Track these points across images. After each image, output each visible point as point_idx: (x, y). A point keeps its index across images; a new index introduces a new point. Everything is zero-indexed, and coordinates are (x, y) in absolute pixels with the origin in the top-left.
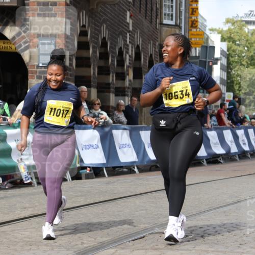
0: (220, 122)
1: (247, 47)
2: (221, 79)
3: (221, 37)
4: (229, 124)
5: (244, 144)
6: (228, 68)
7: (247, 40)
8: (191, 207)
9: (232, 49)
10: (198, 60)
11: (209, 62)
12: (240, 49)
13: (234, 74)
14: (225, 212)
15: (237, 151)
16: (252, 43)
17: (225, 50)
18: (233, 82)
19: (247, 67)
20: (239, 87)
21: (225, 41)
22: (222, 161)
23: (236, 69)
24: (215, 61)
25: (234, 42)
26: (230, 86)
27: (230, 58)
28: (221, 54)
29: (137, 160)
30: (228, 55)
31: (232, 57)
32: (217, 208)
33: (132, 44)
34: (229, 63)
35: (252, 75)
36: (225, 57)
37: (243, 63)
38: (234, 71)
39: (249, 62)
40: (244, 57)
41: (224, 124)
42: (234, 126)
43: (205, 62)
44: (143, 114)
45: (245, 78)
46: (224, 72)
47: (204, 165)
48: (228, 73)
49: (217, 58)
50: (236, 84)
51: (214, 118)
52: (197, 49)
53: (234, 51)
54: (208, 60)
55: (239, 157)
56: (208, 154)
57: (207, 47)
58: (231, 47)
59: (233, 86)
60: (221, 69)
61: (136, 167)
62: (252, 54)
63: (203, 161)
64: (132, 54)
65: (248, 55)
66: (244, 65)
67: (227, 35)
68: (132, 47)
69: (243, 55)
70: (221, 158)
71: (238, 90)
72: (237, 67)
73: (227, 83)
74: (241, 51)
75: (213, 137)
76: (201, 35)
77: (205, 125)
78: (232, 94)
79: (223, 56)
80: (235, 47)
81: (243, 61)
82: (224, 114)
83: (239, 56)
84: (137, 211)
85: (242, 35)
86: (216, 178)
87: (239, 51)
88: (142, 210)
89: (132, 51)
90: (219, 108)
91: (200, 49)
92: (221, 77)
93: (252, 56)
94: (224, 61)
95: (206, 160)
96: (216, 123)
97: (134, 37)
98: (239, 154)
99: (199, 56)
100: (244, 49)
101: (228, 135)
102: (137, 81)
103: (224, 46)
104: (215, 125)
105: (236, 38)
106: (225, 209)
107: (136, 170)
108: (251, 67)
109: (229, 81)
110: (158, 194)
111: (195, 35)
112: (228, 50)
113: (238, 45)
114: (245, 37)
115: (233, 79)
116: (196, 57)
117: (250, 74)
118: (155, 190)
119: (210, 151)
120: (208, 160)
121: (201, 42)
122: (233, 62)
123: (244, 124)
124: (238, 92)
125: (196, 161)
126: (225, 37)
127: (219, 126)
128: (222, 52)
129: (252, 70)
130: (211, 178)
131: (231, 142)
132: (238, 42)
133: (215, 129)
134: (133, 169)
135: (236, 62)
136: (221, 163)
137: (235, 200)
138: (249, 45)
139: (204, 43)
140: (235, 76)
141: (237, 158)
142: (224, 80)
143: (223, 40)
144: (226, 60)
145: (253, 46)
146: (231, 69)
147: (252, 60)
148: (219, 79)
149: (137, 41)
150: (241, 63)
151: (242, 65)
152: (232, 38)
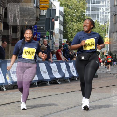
0: (59, 57)
1: (76, 10)
2: (60, 30)
3: (60, 3)
4: (64, 59)
5: (74, 72)
6: (64, 23)
7: (76, 6)
8: (38, 112)
9: (67, 11)
10: (45, 18)
11: (52, 19)
12: (72, 11)
13: (68, 27)
14: (60, 115)
15: (69, 76)
16: (80, 8)
17: (63, 11)
18: (67, 32)
19: (76, 23)
20: (71, 35)
21: (62, 6)
22: (59, 83)
23: (69, 24)
24: (56, 19)
25: (68, 6)
26: (66, 34)
27: (66, 17)
28: (60, 14)
29: (5, 82)
30: (64, 15)
31: (67, 16)
32: (55, 113)
33: (3, 7)
34: (65, 20)
35: (79, 28)
36: (63, 16)
37: (74, 20)
38: (68, 25)
39: (77, 20)
40: (74, 16)
41: (61, 59)
42: (67, 60)
43: (50, 19)
44: (9, 52)
45: (74, 30)
46: (61, 26)
47: (48, 85)
48: (64, 27)
49: (57, 17)
50: (69, 33)
51: (55, 55)
52: (45, 10)
53: (68, 12)
54: (51, 18)
55: (70, 80)
56: (51, 78)
57: (51, 10)
58: (66, 10)
59: (67, 35)
60: (60, 24)
61: (4, 87)
62: (79, 14)
63: (47, 83)
64: (2, 13)
65: (76, 15)
66: (74, 22)
67: (64, 2)
68: (3, 9)
69: (74, 15)
70: (59, 80)
71: (70, 37)
72: (70, 23)
73: (64, 33)
74: (72, 12)
75: (54, 67)
76: (47, 2)
77: (49, 59)
78: (66, 40)
79: (61, 15)
80: (69, 10)
81: (74, 19)
82: (61, 52)
83: (71, 16)
84: (4, 115)
85: (73, 2)
86: (55, 93)
87: (71, 12)
88: (7, 114)
89: (2, 11)
90: (58, 49)
91: (46, 11)
92: (60, 29)
93: (79, 16)
94: (62, 19)
95: (49, 82)
96: (56, 58)
97: (4, 3)
98: (70, 78)
99: (46, 15)
100: (75, 11)
101: (63, 66)
102: (6, 31)
103: (62, 9)
104: (55, 60)
105: (70, 4)
106: (60, 113)
107: (4, 88)
108: (79, 23)
109: (65, 31)
110: (18, 104)
111: (43, 2)
112: (64, 12)
113: (71, 9)
114: (75, 3)
115: (68, 30)
116: (44, 16)
117: (78, 27)
118: (16, 101)
119: (52, 76)
120: (50, 82)
121: (47, 6)
122: (67, 19)
123: (73, 59)
124: (70, 38)
125: (43, 83)
126: (63, 3)
127: (57, 60)
128: (61, 13)
129: (79, 25)
130: (52, 94)
131: (65, 70)
132: (71, 7)
133: (55, 62)
134: (2, 88)
135: (69, 19)
136: (59, 84)
137: (66, 107)
138: (77, 9)
139: (49, 7)
140: (68, 28)
141: (69, 81)
142: (62, 31)
143: (61, 5)
144: (63, 18)
145: (80, 9)
146: (66, 24)
147: (79, 18)
148: (58, 30)
149: (6, 5)
150: (72, 20)
151: (73, 21)
152: (67, 4)
